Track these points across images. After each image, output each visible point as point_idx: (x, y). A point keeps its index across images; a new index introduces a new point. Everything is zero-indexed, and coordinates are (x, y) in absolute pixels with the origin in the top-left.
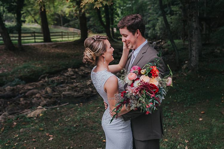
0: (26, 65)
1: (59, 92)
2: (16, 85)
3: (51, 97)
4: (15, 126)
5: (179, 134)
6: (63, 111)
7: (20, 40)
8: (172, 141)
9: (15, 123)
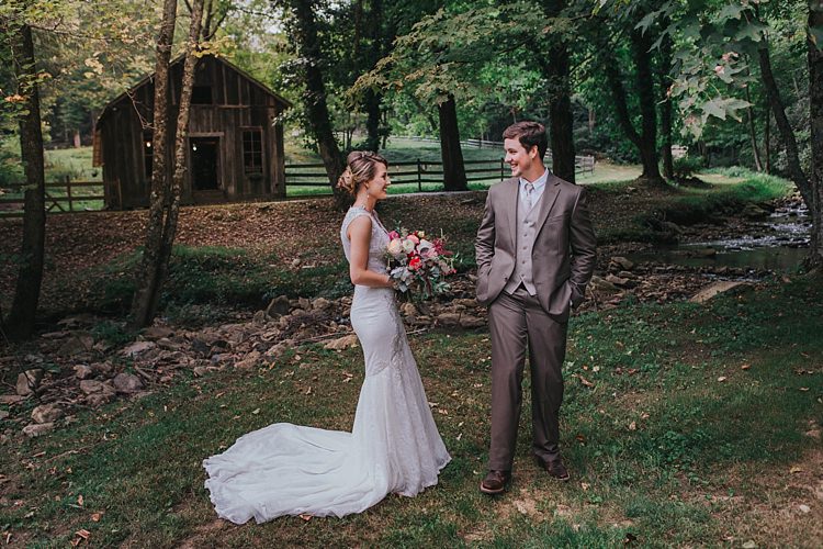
1: (432, 314)
2: (340, 296)
4: (298, 363)
9: (298, 358)
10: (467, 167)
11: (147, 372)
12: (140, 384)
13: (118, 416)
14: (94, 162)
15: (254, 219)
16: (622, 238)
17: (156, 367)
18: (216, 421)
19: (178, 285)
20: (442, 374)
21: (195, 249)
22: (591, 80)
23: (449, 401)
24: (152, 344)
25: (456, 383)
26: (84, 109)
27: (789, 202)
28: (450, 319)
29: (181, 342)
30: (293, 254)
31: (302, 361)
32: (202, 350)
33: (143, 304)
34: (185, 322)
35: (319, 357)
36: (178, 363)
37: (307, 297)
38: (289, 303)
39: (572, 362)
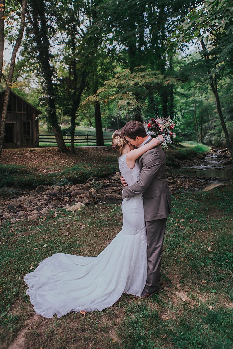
0: (76, 167)
1: (102, 193)
2: (64, 185)
3: (94, 198)
4: (56, 217)
5: (207, 236)
6: (101, 209)
7: (72, 143)
8: (198, 242)
9: (56, 215)
15: (28, 154)
21: (5, 165)
27: (210, 153)
28: (111, 196)
29: (3, 206)
30: (44, 168)
31: (58, 216)
32: (13, 210)
35: (65, 215)
36: (2, 216)
37: (51, 185)
38: (44, 188)
39: (172, 218)
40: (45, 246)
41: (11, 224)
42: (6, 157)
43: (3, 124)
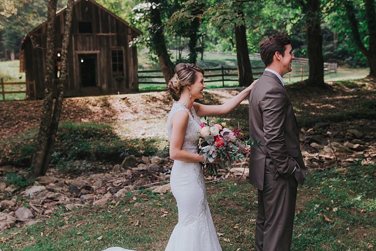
4: (134, 202)
9: (135, 198)
10: (254, 71)
11: (37, 207)
12: (32, 215)
13: (11, 239)
14: (20, 69)
15: (117, 105)
16: (355, 116)
17: (43, 204)
18: (73, 245)
19: (67, 147)
20: (228, 212)
21: (79, 124)
22: (334, 14)
23: (232, 232)
24: (43, 187)
25: (237, 218)
26: (17, 37)
28: (238, 171)
29: (62, 186)
31: (137, 201)
32: (75, 192)
33: (39, 161)
34: (70, 171)
35: (148, 198)
36: (58, 201)
37: (148, 156)
38: (135, 160)
39: (318, 204)
40: (100, 238)
41: (65, 211)
42: (82, 110)
43: (64, 58)
